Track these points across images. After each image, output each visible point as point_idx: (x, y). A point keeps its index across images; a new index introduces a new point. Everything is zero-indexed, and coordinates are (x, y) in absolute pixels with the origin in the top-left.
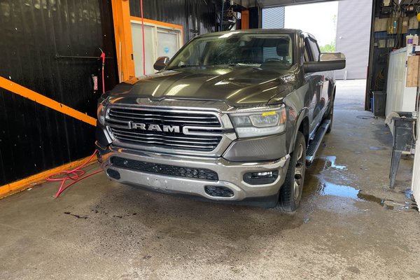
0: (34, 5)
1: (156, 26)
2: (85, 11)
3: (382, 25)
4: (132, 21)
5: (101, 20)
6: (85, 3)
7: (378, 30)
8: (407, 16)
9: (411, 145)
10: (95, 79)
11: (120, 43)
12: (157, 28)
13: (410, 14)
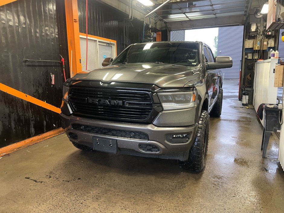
0: (8, 23)
1: (98, 40)
2: (47, 28)
3: (249, 44)
4: (81, 36)
5: (58, 35)
6: (47, 23)
7: (247, 47)
8: (267, 38)
9: (277, 127)
10: (53, 77)
11: (72, 51)
12: (99, 41)
13: (269, 37)
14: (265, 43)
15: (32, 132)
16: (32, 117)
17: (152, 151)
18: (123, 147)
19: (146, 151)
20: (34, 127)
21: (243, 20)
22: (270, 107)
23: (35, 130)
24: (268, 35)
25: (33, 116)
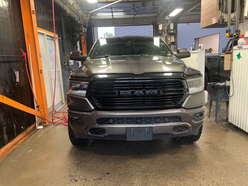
1: (45, 33)
8: (169, 35)
9: (225, 99)
10: (17, 74)
11: (29, 45)
12: (47, 35)
13: (171, 34)
14: (169, 39)
15: (5, 138)
16: (4, 122)
17: (182, 132)
18: (158, 133)
19: (178, 132)
20: (7, 133)
21: (153, 21)
22: (221, 85)
23: (8, 136)
24: (171, 33)
25: (5, 120)
